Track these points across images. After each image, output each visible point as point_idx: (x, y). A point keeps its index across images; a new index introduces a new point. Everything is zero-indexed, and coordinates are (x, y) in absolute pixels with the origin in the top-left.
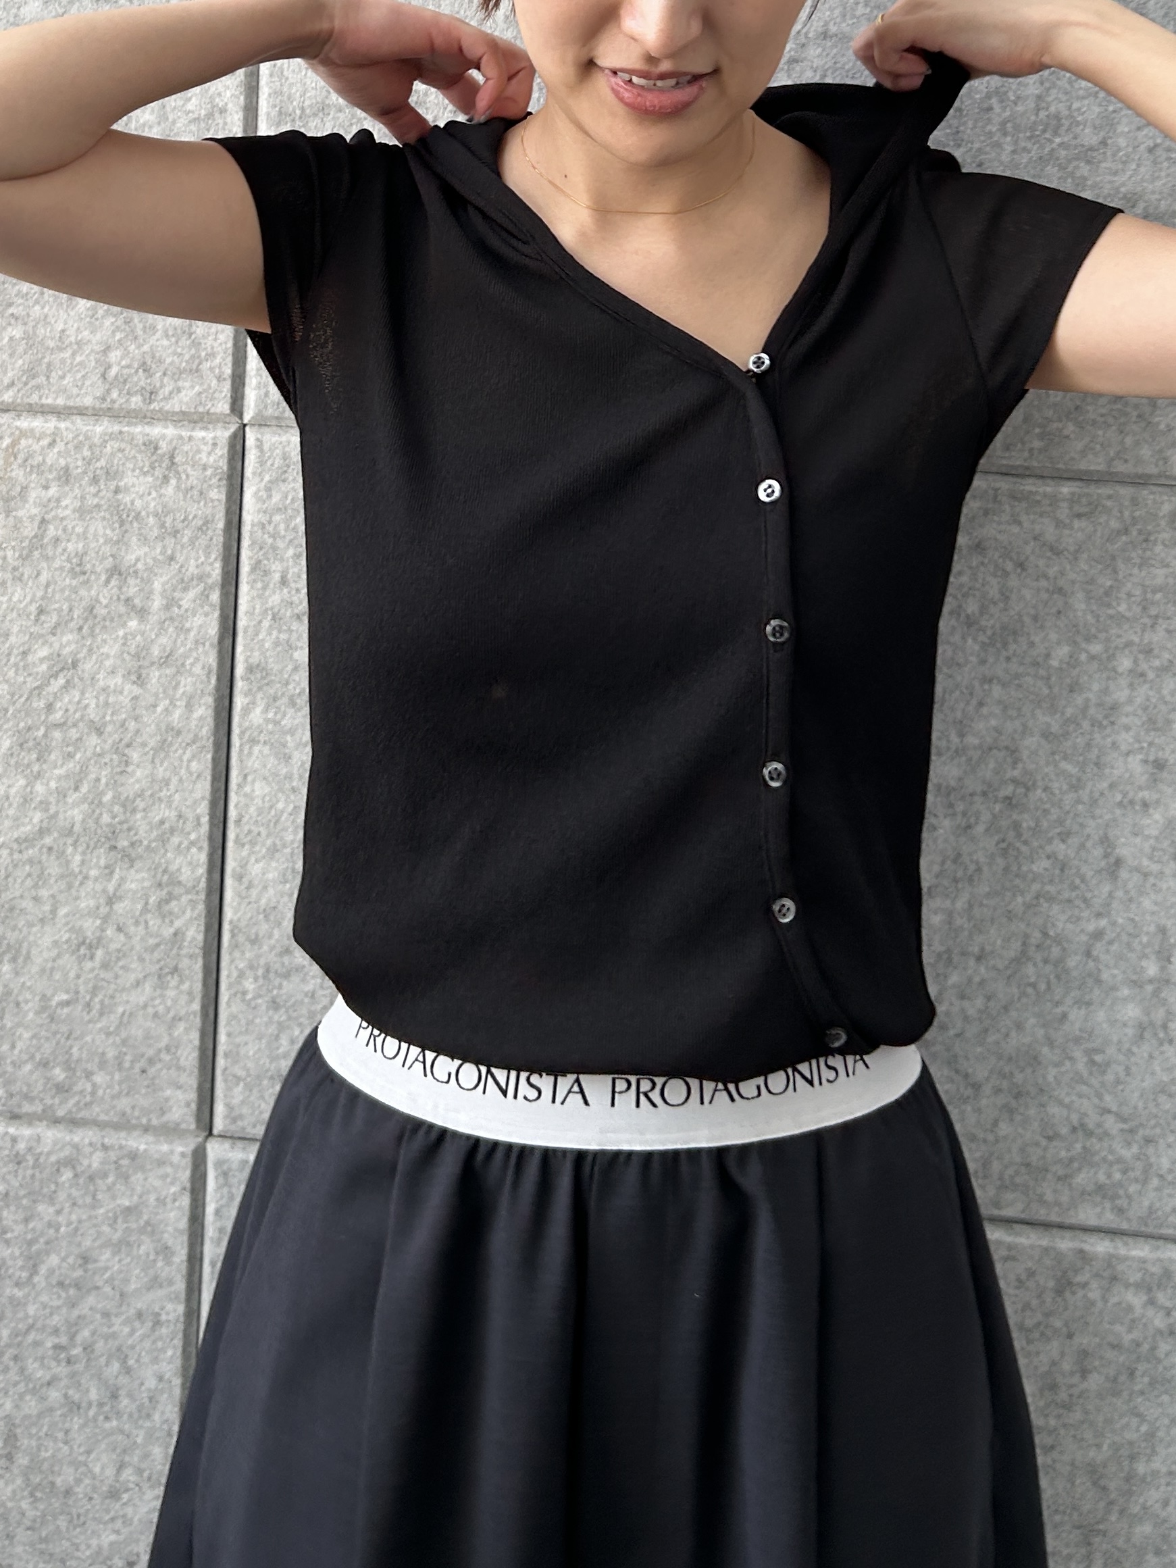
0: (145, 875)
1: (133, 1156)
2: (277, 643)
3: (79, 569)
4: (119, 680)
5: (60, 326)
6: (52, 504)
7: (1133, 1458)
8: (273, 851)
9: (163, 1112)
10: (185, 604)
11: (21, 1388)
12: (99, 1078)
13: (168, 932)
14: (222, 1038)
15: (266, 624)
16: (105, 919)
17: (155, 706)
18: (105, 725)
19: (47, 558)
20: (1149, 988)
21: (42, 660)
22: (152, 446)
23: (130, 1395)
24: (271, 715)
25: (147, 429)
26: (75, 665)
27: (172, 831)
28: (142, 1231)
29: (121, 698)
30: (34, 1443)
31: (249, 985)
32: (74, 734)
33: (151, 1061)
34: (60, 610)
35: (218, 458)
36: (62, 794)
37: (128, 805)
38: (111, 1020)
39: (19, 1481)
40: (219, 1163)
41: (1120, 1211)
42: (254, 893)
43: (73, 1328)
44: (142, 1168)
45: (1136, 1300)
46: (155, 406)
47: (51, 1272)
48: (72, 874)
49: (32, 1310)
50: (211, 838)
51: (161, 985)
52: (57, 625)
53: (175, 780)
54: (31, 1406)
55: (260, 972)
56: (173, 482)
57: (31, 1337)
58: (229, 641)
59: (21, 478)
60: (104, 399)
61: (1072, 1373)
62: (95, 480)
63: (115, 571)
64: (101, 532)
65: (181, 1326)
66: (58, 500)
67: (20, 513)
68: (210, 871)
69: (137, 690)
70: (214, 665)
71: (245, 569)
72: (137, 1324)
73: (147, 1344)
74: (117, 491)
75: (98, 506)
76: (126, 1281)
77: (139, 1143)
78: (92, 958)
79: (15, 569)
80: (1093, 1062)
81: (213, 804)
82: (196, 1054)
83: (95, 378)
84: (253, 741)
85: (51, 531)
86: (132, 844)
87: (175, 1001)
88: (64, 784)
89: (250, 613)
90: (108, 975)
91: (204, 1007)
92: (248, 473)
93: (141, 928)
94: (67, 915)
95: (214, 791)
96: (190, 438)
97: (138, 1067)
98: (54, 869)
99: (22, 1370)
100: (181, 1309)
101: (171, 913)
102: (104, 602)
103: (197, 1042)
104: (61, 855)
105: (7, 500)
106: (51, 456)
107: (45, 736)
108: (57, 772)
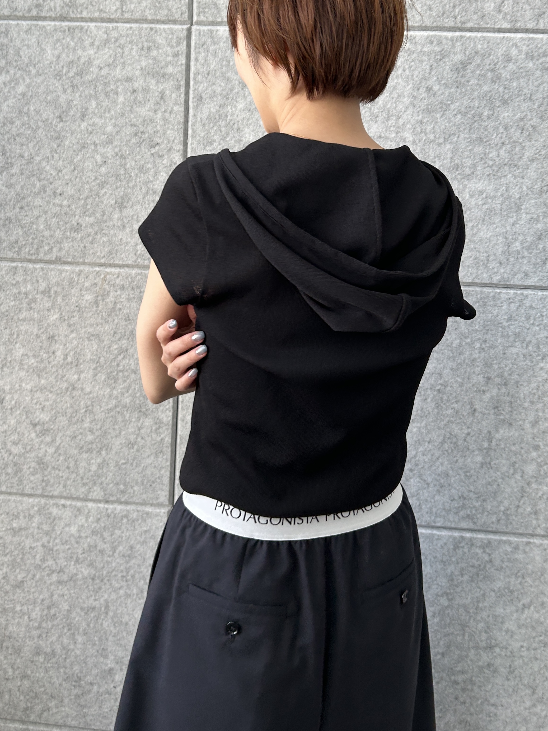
0: (151, 420)
1: (147, 513)
5: (120, 237)
6: (118, 296)
9: (157, 499)
12: (136, 488)
13: (159, 439)
19: (117, 315)
21: (115, 349)
26: (127, 350)
30: (115, 608)
32: (126, 374)
33: (153, 482)
34: (122, 333)
36: (122, 394)
38: (139, 469)
39: (110, 621)
43: (128, 570)
44: (150, 517)
47: (120, 552)
48: (126, 420)
49: (114, 564)
51: (157, 456)
52: (120, 338)
54: (114, 596)
57: (114, 573)
59: (107, 288)
66: (120, 296)
67: (107, 300)
68: (173, 418)
74: (140, 292)
76: (145, 554)
77: (149, 509)
78: (133, 448)
79: (106, 319)
85: (118, 306)
86: (147, 410)
87: (161, 462)
88: (123, 391)
90: (139, 454)
93: (150, 437)
94: (125, 434)
97: (149, 484)
98: (120, 419)
99: (111, 584)
101: (160, 433)
103: (169, 475)
104: (122, 414)
105: (103, 296)
106: (118, 281)
107: (117, 374)
108: (121, 386)
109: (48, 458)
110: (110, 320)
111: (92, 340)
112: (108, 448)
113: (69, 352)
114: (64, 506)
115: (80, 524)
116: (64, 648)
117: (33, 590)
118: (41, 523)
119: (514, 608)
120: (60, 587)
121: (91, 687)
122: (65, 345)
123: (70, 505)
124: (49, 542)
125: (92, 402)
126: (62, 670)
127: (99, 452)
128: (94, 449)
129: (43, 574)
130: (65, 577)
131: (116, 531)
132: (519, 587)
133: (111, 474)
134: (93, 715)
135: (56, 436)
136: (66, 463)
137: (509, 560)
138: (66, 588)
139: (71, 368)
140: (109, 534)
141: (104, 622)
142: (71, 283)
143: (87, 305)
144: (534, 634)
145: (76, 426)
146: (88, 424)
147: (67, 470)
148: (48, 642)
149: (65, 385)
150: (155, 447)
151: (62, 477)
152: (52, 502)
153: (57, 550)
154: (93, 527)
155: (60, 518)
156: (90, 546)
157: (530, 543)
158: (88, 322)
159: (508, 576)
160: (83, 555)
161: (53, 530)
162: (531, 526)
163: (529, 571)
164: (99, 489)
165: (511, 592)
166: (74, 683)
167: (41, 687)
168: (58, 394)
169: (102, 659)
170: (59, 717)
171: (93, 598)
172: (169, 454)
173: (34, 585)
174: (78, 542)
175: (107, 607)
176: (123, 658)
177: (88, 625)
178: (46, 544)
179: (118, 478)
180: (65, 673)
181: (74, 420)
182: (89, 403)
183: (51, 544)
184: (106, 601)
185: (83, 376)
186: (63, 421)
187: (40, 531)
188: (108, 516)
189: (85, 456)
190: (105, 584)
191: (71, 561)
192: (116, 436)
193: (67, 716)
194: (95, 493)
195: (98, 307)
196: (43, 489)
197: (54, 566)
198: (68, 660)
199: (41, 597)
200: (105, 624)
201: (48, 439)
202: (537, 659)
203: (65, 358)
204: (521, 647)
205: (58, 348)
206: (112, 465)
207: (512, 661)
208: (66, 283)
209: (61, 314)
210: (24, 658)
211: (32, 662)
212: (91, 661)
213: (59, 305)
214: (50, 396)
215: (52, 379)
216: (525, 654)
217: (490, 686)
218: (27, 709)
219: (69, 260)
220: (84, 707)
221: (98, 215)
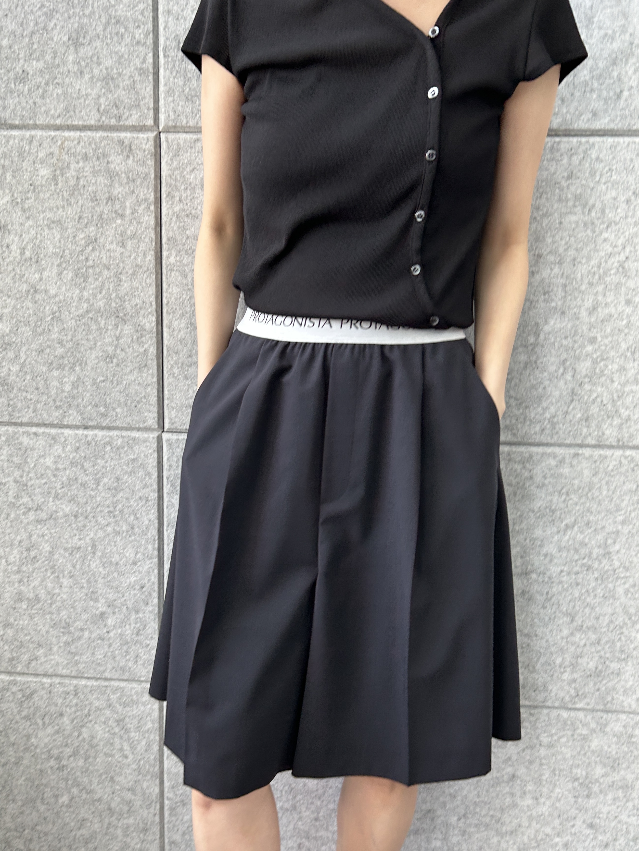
0: (131, 327)
1: (134, 439)
2: (179, 228)
3: (94, 199)
4: (114, 246)
5: (78, 87)
6: (81, 170)
8: (182, 315)
9: (144, 422)
10: (140, 211)
12: (118, 410)
13: (142, 350)
14: (166, 392)
15: (174, 219)
17: (130, 256)
18: (110, 265)
19: (81, 194)
20: (530, 348)
21: (82, 239)
22: (121, 142)
23: (138, 527)
24: (178, 258)
25: (119, 134)
26: (96, 240)
27: (141, 309)
29: (116, 254)
30: (103, 547)
31: (176, 371)
32: (97, 270)
33: (138, 402)
34: (88, 217)
35: (150, 146)
36: (95, 296)
37: (122, 299)
38: (121, 387)
39: (98, 561)
40: (168, 440)
41: (514, 435)
42: (175, 333)
43: (115, 505)
44: (138, 444)
46: (121, 123)
47: (105, 485)
48: (101, 328)
49: (98, 499)
50: (157, 311)
51: (141, 372)
52: (87, 223)
53: (140, 287)
54: (101, 534)
55: (180, 365)
56: (131, 158)
57: (99, 509)
58: (159, 229)
59: (67, 159)
60: (99, 121)
62: (98, 158)
63: (110, 199)
64: (102, 181)
65: (156, 501)
66: (83, 168)
67: (68, 175)
68: (157, 324)
69: (122, 250)
70: (154, 237)
71: (164, 196)
72: (140, 501)
73: (144, 509)
74: (108, 163)
75: (100, 170)
76: (134, 486)
77: (135, 434)
78: (112, 362)
79: (67, 200)
81: (157, 297)
82: (156, 399)
83: (94, 112)
84: (171, 270)
85: (82, 182)
86: (125, 315)
87: (147, 378)
88: (95, 291)
89: (167, 215)
90: (119, 369)
91: (158, 380)
92: (163, 154)
93: (131, 348)
94: (101, 345)
95: (157, 292)
96: (137, 138)
97: (133, 405)
98: (94, 327)
99: (96, 521)
100: (156, 495)
101: (142, 342)
102: (106, 212)
103: (156, 394)
104: (96, 321)
105: (62, 169)
106: (79, 149)
107: (86, 271)
108: (92, 286)
109: (12, 378)
110: (73, 201)
111: (53, 228)
112: (82, 363)
113: (26, 245)
114: (35, 434)
115: (56, 454)
116: (49, 593)
117: (8, 531)
118: (11, 455)
119: (555, 529)
120: (39, 527)
121: (81, 634)
122: (21, 236)
123: (43, 433)
124: (22, 477)
125: (59, 308)
126: (48, 616)
127: (72, 369)
128: (66, 364)
129: (18, 512)
130: (43, 516)
131: (99, 461)
132: (562, 505)
133: (88, 395)
134: (85, 663)
135: (19, 351)
136: (34, 384)
137: (553, 476)
138: (45, 528)
139: (31, 265)
140: (91, 464)
141: (91, 563)
142: (21, 153)
143: (44, 182)
144: (576, 557)
145: (42, 338)
146: (57, 335)
147: (36, 392)
148: (31, 587)
149: (24, 287)
150: (138, 360)
151: (31, 400)
152: (21, 430)
153: (32, 486)
154: (71, 457)
155: (33, 449)
156: (69, 479)
157: (578, 454)
158: (46, 205)
159: (551, 494)
160: (63, 490)
161: (26, 462)
162: (581, 434)
163: (576, 487)
164: (75, 413)
165: (553, 511)
166: (62, 630)
167: (26, 635)
168: (17, 299)
169: (92, 603)
170: (49, 666)
171: (77, 537)
172: (156, 367)
173: (9, 525)
174: (55, 476)
175: (94, 546)
176: (115, 600)
177: (74, 567)
178: (18, 479)
179: (97, 399)
180: (52, 620)
181: (39, 330)
182: (55, 308)
183: (24, 479)
184: (92, 539)
185: (45, 274)
186: (26, 331)
187: (11, 464)
188: (89, 443)
189: (55, 373)
190: (90, 521)
191: (49, 497)
192: (91, 348)
193: (57, 664)
194: (71, 418)
195: (57, 184)
196: (10, 415)
197: (30, 503)
198: (54, 606)
199: (18, 538)
200: (93, 565)
201: (11, 355)
202: (578, 584)
203: (23, 253)
204: (562, 571)
205: (13, 241)
206: (88, 384)
207: (551, 587)
208: (15, 154)
209: (13, 196)
210: (5, 606)
211: (14, 609)
212: (79, 606)
213: (10, 183)
214: (9, 301)
215: (8, 280)
216: (565, 579)
217: (523, 616)
218: (12, 659)
219: (17, 122)
220: (75, 654)
221: (48, 57)
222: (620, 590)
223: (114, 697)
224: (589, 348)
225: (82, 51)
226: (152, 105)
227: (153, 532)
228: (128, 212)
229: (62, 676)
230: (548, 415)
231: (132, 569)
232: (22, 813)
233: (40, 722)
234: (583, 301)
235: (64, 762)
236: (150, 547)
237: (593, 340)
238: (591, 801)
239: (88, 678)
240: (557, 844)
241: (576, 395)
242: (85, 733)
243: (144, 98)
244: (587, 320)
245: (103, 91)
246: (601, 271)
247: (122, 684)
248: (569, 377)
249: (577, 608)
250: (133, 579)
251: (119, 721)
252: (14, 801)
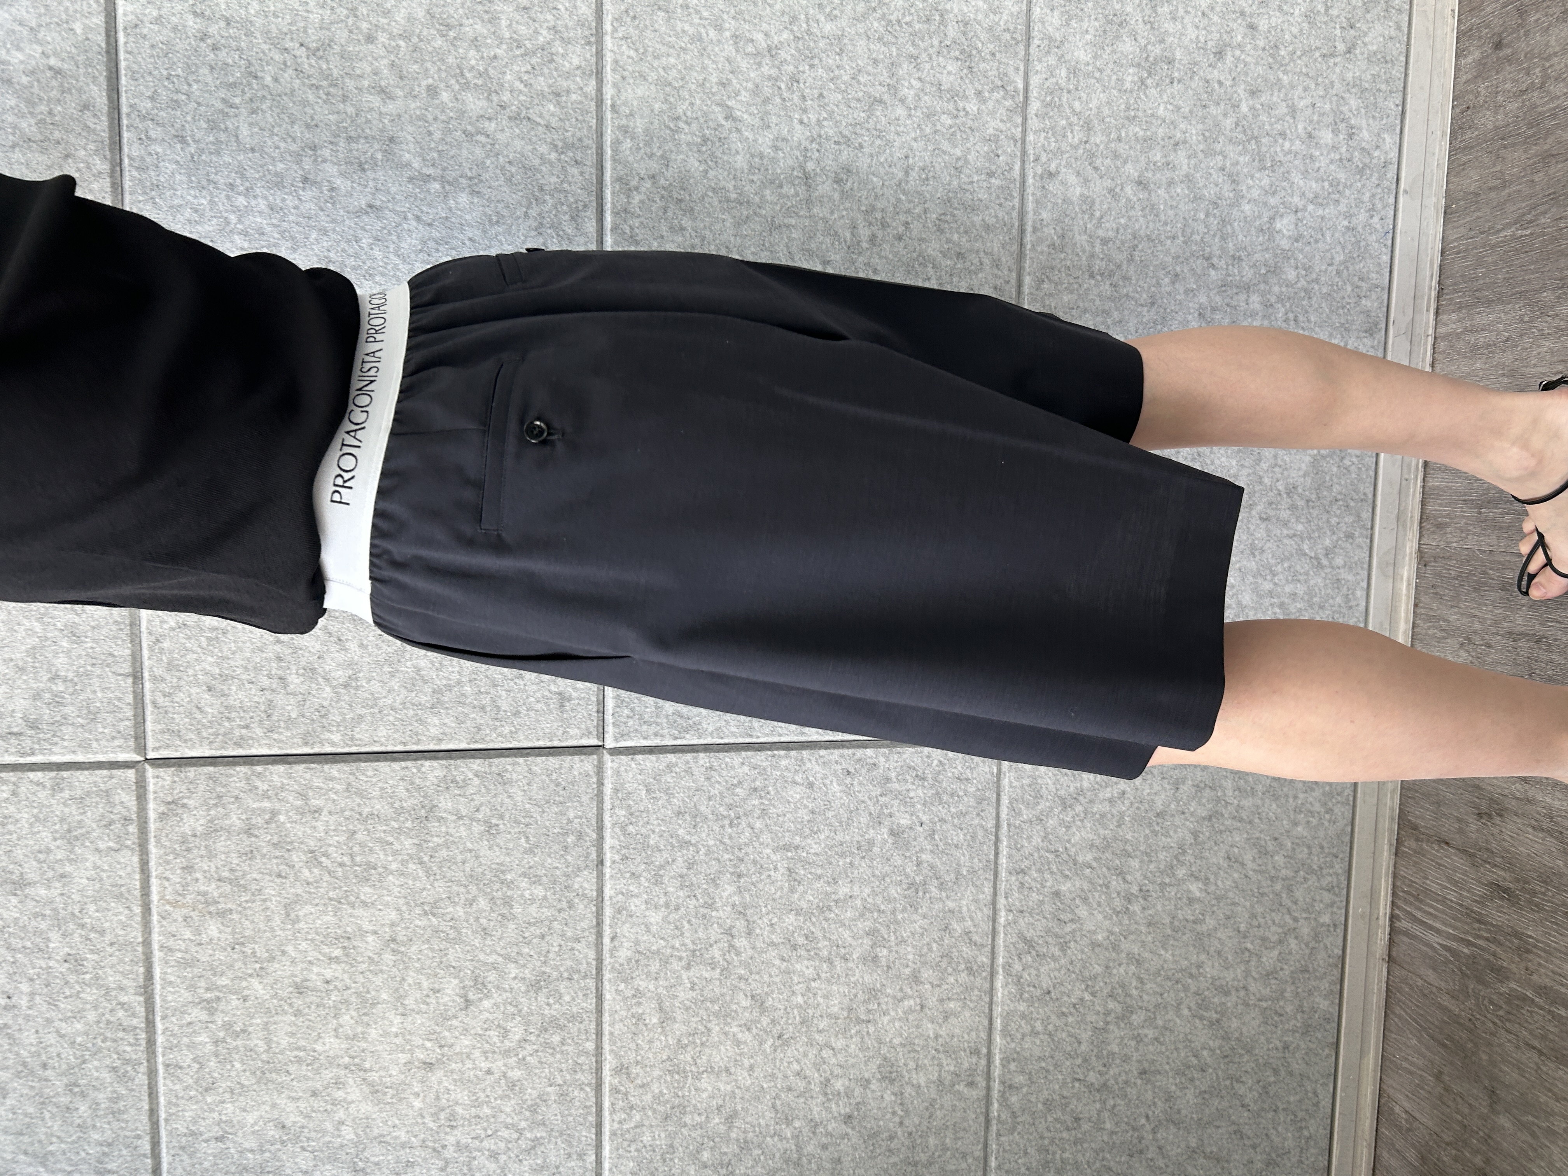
0: (442, 798)
1: (616, 790)
2: (288, 728)
3: (250, 855)
4: (319, 824)
5: (85, 881)
6: (208, 875)
7: (728, 201)
8: (420, 721)
9: (588, 775)
10: (266, 787)
11: (756, 844)
12: (571, 815)
13: (476, 781)
14: (541, 743)
15: (276, 736)
16: (472, 819)
17: (334, 800)
18: (348, 830)
19: (244, 875)
21: (311, 872)
22: (162, 816)
23: (754, 781)
24: (334, 729)
25: (152, 820)
26: (312, 852)
27: (412, 783)
28: (659, 781)
29: (331, 822)
30: (787, 834)
31: (506, 730)
32: (356, 849)
33: (558, 785)
34: (277, 864)
35: (167, 774)
36: (395, 853)
37: (399, 811)
38: (535, 811)
39: (809, 841)
40: (616, 739)
42: (447, 730)
43: (719, 817)
44: (622, 785)
45: (636, 198)
46: (134, 817)
47: (689, 833)
48: (446, 842)
49: (711, 843)
51: (510, 782)
52: (287, 864)
53: (380, 784)
54: (766, 838)
55: (498, 724)
56: (185, 801)
57: (727, 841)
58: (291, 759)
59: (193, 896)
61: (683, 236)
63: (249, 832)
64: (223, 843)
65: (712, 754)
66: (205, 872)
68: (436, 758)
69: (325, 812)
70: (304, 765)
71: (239, 752)
72: (713, 780)
73: (724, 773)
74: (195, 836)
75: (206, 847)
76: (689, 788)
77: (608, 789)
78: (497, 825)
79: (253, 894)
80: (498, 222)
81: (394, 760)
82: (551, 758)
83: (119, 857)
84: (352, 739)
85: (226, 874)
86: (423, 807)
87: (519, 773)
88: (389, 852)
89: (270, 746)
90: (507, 815)
92: (178, 755)
93: (474, 797)
94: (472, 843)
95: (386, 760)
96: (155, 793)
97: (561, 792)
98: (444, 853)
99: (747, 845)
100: (702, 755)
101: (463, 781)
102: (269, 837)
103: (544, 758)
104: (435, 850)
105: (208, 904)
106: (176, 879)
107: (360, 866)
108: (382, 857)
109: (527, 974)
110: (254, 887)
111: (297, 916)
112: (500, 870)
113: (324, 955)
114: (613, 939)
115: (643, 907)
116: (862, 915)
117: (766, 978)
118: (648, 974)
119: (734, 136)
120: (758, 931)
121: (925, 865)
122: (310, 962)
123: (611, 927)
124: (681, 959)
125: (416, 905)
126: (900, 917)
127: (509, 884)
128: (503, 894)
129: (736, 964)
130: (740, 924)
131: (652, 842)
132: (695, 126)
133: (549, 861)
134: (971, 858)
135: (486, 964)
136: (534, 941)
137: (647, 144)
138: (759, 922)
139: (354, 948)
140: (657, 854)
141: (812, 851)
142: (186, 964)
143: (229, 930)
144: (778, 100)
145: (464, 931)
146: (458, 908)
147: (547, 938)
148: (854, 943)
149: (388, 957)
150: (492, 787)
151: (560, 946)
152: (607, 960)
153: (694, 943)
154: (647, 884)
155: (637, 943)
156: (682, 887)
157: (613, 106)
158: (262, 926)
159: (678, 145)
160: (699, 896)
161: (658, 952)
162: (581, 102)
163: (664, 107)
164: (579, 879)
165: (705, 140)
166: (920, 894)
167: (930, 950)
168: (407, 968)
169: (876, 850)
170: (979, 914)
171: (772, 873)
172: (502, 760)
173: (757, 977)
174: (677, 909)
175: (786, 848)
176: (871, 814)
177: (820, 877)
178: (683, 963)
179: (556, 847)
180: (904, 910)
181: (453, 934)
182: (418, 911)
183: (684, 955)
184: (775, 850)
185: (367, 926)
186: (454, 954)
187: (662, 974)
188: (625, 858)
189: (517, 910)
190: (747, 854)
191: (711, 916)
192: (477, 857)
193: (976, 901)
194: (586, 885)
195: (231, 911)
196: (585, 977)
197: (721, 945)
198: (882, 907)
199: (777, 962)
200: (816, 848)
201: (492, 976)
202: (821, 95)
203: (337, 960)
204: (801, 122)
205: (318, 974)
206: (529, 860)
207: (828, 139)
208: (188, 973)
209: (251, 975)
210: (885, 982)
211: (889, 967)
212: (880, 868)
213: (232, 980)
214: (410, 980)
215: (378, 980)
216: (813, 118)
217: (875, 179)
218: (970, 970)
219: (142, 970)
220: (958, 873)
221: (43, 925)
222: (828, 27)
223: (1026, 814)
224: (445, 96)
225: (32, 876)
226: (105, 772)
227: (760, 758)
228: (267, 804)
229: (995, 894)
230: (553, 156)
231: (820, 788)
232: (1219, 953)
233: (1069, 928)
234: (371, 110)
235: (1135, 889)
236: (784, 763)
237: (433, 91)
238: (1178, 55)
239: (997, 854)
240: (1252, 108)
241: (519, 115)
242: (1088, 857)
243: (95, 784)
244: (400, 103)
245: (88, 844)
246: (324, 83)
247: (1005, 801)
248: (491, 127)
249: (860, 94)
250: (836, 787)
251: (1065, 806)
252: (1199, 966)
